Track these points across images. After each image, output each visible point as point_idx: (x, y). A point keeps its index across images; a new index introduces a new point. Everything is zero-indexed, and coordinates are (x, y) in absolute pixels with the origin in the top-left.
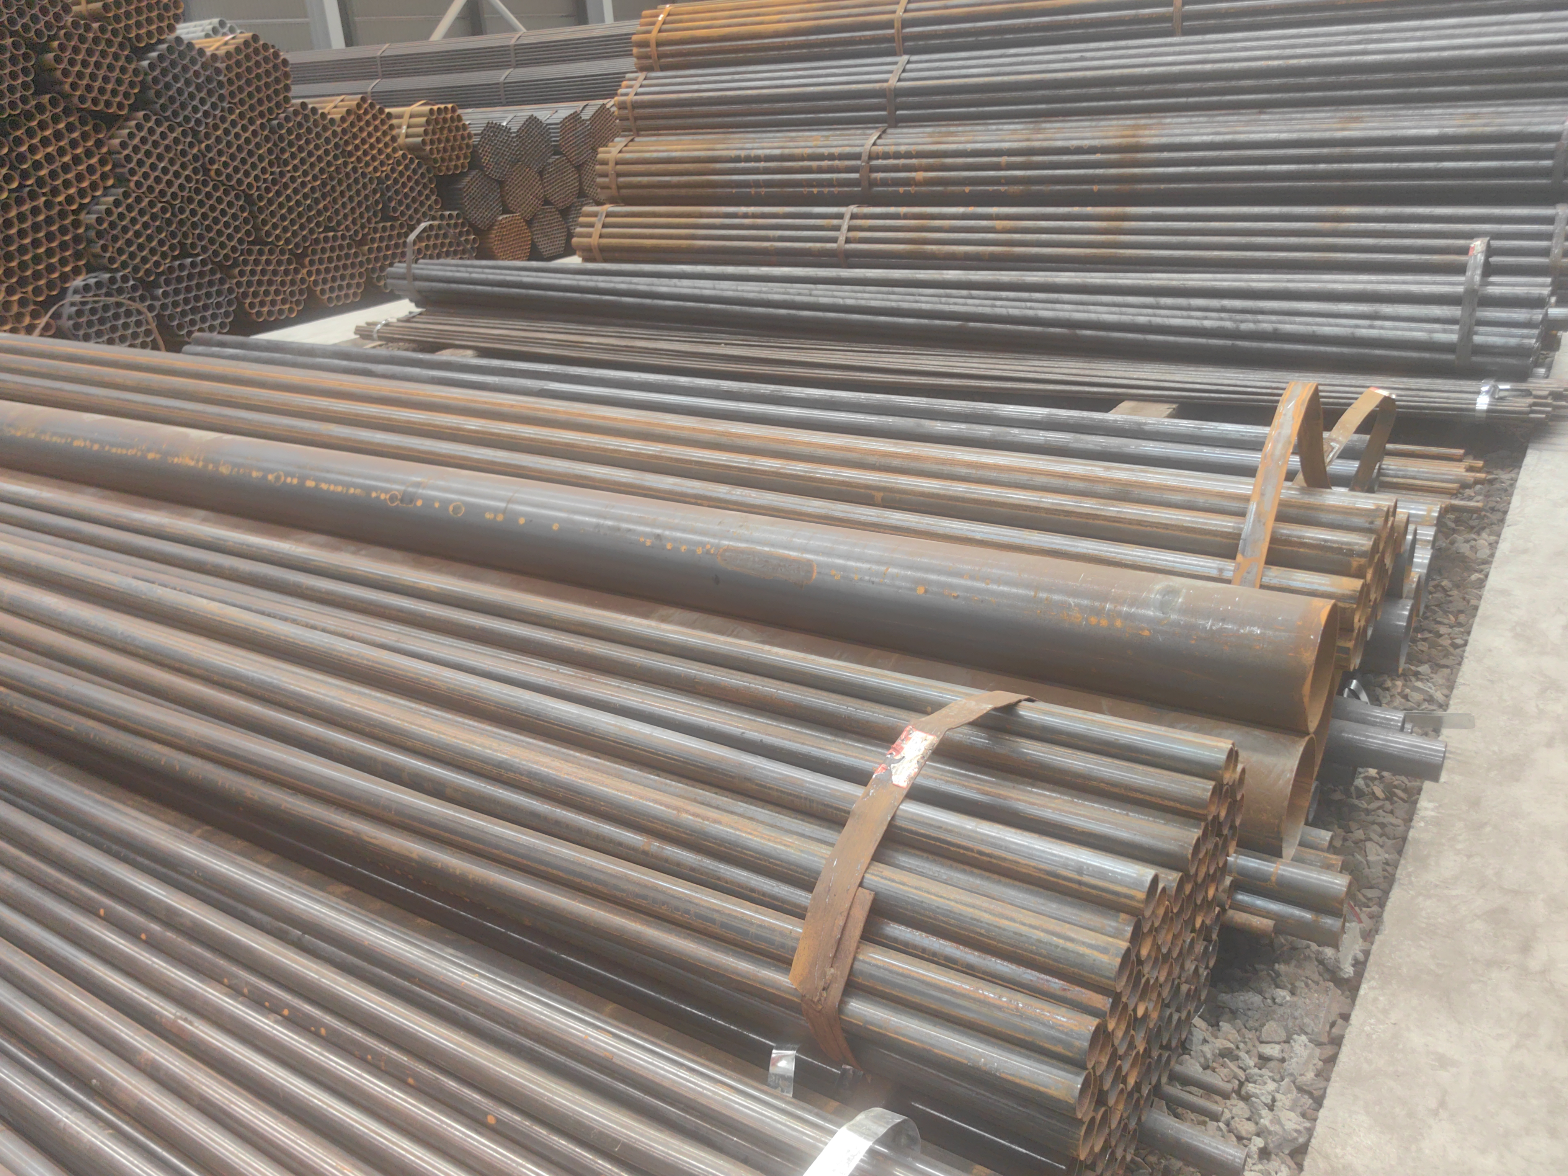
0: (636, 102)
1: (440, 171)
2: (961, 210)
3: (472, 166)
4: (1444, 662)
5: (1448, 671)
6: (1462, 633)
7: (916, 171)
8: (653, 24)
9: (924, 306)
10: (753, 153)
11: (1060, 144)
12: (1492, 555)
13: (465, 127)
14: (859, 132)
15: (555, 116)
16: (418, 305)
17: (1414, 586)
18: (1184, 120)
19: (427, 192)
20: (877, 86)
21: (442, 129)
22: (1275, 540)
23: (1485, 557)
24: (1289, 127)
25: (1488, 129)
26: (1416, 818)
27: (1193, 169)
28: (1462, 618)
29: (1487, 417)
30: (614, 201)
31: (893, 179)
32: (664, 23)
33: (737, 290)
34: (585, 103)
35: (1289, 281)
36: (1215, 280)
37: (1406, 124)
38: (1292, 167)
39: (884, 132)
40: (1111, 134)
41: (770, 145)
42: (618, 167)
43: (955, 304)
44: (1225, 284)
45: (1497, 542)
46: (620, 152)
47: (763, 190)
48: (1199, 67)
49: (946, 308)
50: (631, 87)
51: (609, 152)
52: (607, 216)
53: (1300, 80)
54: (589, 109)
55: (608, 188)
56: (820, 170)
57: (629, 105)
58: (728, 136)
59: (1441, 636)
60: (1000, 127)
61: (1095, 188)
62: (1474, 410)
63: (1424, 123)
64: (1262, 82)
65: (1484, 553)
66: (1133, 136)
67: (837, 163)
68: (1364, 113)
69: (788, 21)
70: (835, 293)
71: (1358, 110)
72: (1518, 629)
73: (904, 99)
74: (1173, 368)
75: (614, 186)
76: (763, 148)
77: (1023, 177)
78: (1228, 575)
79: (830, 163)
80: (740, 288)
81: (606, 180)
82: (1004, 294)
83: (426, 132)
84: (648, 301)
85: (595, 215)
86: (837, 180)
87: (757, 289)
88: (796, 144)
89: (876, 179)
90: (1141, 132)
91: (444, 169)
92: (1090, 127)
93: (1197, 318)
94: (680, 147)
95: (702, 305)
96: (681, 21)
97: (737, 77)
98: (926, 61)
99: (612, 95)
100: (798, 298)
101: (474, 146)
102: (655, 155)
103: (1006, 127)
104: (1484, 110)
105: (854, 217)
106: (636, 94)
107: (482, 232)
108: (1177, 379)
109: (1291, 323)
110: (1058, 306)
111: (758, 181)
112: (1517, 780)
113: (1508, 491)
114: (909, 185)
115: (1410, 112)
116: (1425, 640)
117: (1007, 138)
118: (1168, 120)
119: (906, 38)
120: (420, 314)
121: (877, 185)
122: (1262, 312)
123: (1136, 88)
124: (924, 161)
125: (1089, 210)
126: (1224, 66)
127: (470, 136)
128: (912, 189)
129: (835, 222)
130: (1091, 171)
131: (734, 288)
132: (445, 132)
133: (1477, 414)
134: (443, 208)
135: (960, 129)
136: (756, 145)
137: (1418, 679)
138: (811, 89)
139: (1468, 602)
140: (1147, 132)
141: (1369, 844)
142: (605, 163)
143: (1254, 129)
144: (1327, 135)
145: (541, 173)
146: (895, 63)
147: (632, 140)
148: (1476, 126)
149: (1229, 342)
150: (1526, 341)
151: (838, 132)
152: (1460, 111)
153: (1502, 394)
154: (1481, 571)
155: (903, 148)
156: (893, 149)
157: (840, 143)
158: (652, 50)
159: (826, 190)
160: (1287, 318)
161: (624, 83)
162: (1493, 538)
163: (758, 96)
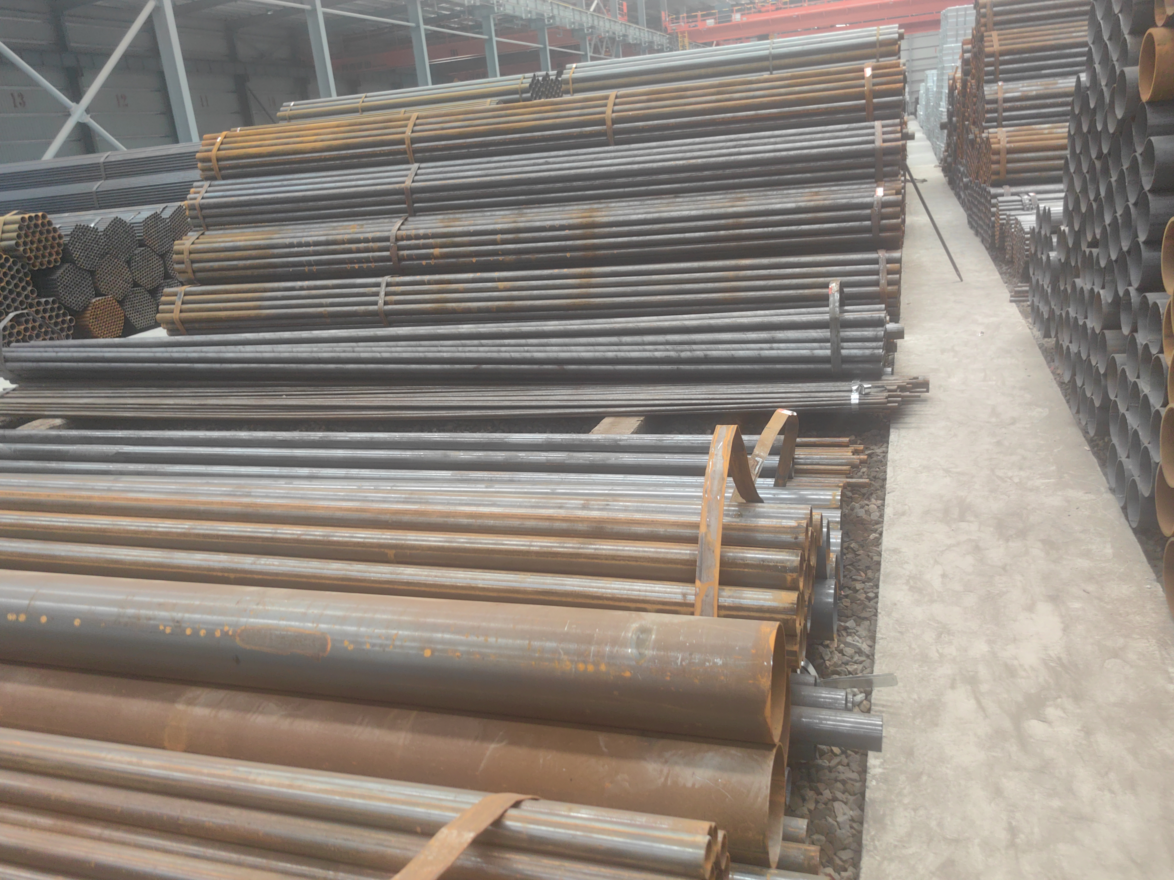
0: (203, 204)
1: (34, 266)
2: (471, 275)
3: (64, 260)
4: (864, 615)
5: (867, 623)
6: (872, 587)
7: (433, 248)
8: (213, 144)
9: (445, 355)
10: (304, 240)
11: (538, 224)
12: (882, 516)
13: (55, 230)
14: (387, 220)
15: (139, 216)
16: (12, 382)
17: (834, 565)
18: (624, 204)
19: (23, 284)
20: (397, 186)
21: (34, 233)
22: (724, 563)
23: (876, 518)
24: (696, 206)
25: (827, 202)
26: (869, 777)
27: (634, 238)
28: (870, 573)
29: (860, 408)
30: (191, 282)
31: (416, 255)
32: (222, 144)
33: (292, 352)
34: (164, 205)
35: (710, 318)
36: (660, 321)
37: (773, 201)
38: (702, 234)
39: (406, 220)
40: (574, 215)
41: (317, 233)
42: (192, 255)
43: (470, 351)
44: (667, 324)
45: (883, 505)
46: (193, 243)
47: (315, 268)
48: (629, 167)
49: (463, 355)
50: (198, 193)
51: (184, 244)
52: (185, 295)
53: (699, 174)
54: (168, 210)
55: (184, 272)
56: (359, 251)
57: (197, 207)
58: (283, 228)
59: (858, 591)
60: (494, 213)
61: (568, 255)
62: (850, 404)
63: (785, 200)
64: (673, 176)
65: (875, 516)
66: (590, 217)
67: (371, 244)
68: (745, 195)
69: (322, 141)
70: (373, 349)
71: (741, 193)
72: (912, 583)
73: (418, 195)
74: (637, 389)
75: (190, 271)
76: (311, 236)
77: (514, 249)
78: (691, 599)
79: (366, 245)
80: (294, 350)
81: (183, 266)
82: (507, 341)
83: (19, 236)
84: (217, 366)
85: (175, 294)
86: (373, 257)
87: (309, 349)
88: (337, 232)
89: (403, 255)
90: (595, 214)
91: (38, 264)
92: (559, 211)
93: (650, 351)
94: (243, 238)
95: (264, 365)
96: (236, 142)
97: (285, 183)
98: (432, 167)
99: (184, 199)
100: (343, 355)
101: (66, 245)
102: (222, 245)
103: (497, 213)
104: (822, 189)
105: (388, 285)
106: (203, 198)
107: (77, 314)
108: (641, 398)
109: (716, 350)
110: (548, 348)
111: (310, 261)
112: (936, 725)
113: (883, 462)
114: (430, 259)
115: (775, 193)
116: (846, 596)
117: (500, 221)
118: (613, 205)
119: (415, 151)
120: (14, 390)
121: (405, 260)
122: (695, 343)
123: (588, 183)
124: (439, 240)
125: (565, 271)
126: (647, 165)
127: (60, 237)
128: (432, 262)
129: (374, 289)
130: (563, 243)
131: (290, 349)
132: (38, 235)
133: (853, 407)
134: (39, 296)
135: (464, 215)
136: (305, 234)
137: (849, 634)
138: (346, 190)
139: (872, 559)
140: (599, 214)
141: (836, 804)
142: (180, 253)
143: (673, 208)
144: (722, 211)
145: (128, 262)
146: (409, 169)
147: (203, 234)
148: (818, 200)
149: (675, 367)
150: (876, 351)
151: (370, 222)
152: (807, 190)
153: (867, 391)
154: (875, 531)
155: (421, 232)
156: (413, 232)
157: (373, 229)
158: (214, 164)
159: (365, 265)
160: (712, 346)
161: (192, 190)
162: (879, 502)
163: (304, 196)
